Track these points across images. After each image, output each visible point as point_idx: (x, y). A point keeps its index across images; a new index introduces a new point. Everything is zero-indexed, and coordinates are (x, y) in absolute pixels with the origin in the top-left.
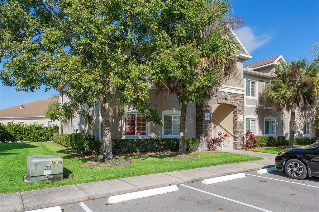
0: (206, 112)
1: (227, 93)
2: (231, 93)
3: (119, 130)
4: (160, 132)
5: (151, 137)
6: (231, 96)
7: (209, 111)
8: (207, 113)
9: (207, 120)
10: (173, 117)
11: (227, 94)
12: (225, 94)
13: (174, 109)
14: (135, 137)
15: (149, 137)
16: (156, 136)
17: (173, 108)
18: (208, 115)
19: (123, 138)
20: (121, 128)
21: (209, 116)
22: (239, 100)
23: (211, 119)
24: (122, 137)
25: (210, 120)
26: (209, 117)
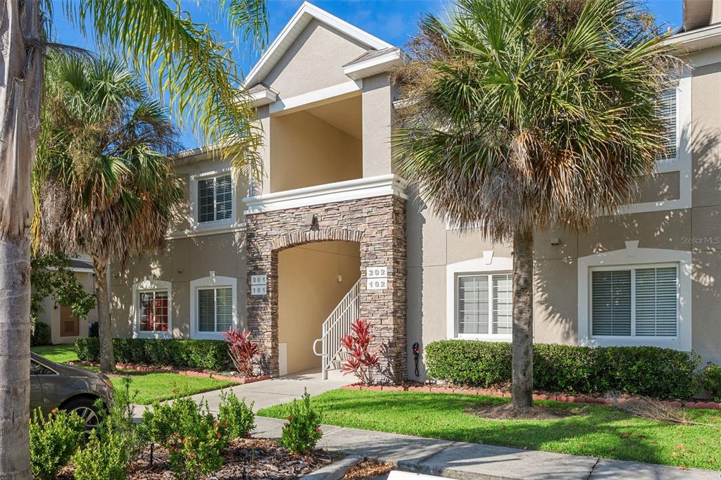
0: (255, 274)
1: (317, 207)
2: (335, 203)
3: (130, 322)
4: (188, 326)
5: (173, 336)
6: (332, 212)
7: (262, 269)
8: (256, 277)
9: (257, 293)
10: (215, 291)
11: (316, 211)
12: (312, 211)
13: (213, 274)
14: (149, 335)
15: (170, 335)
16: (182, 334)
17: (211, 272)
18: (259, 281)
19: (134, 337)
20: (132, 319)
21: (262, 282)
22: (367, 219)
23: (268, 291)
24: (132, 334)
25: (265, 293)
26: (262, 287)
